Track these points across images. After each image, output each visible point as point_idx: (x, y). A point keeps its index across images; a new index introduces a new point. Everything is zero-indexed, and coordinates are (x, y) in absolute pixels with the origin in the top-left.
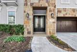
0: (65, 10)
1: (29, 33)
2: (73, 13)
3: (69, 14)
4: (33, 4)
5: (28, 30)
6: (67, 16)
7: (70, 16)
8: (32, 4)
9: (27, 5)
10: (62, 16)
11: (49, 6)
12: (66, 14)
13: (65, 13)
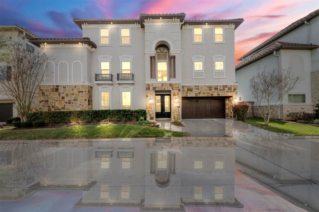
0: (197, 88)
1: (152, 118)
2: (209, 91)
3: (204, 93)
4: (156, 88)
5: (150, 115)
6: (200, 95)
7: (205, 95)
8: (154, 88)
9: (149, 89)
10: (194, 96)
11: (173, 89)
12: (199, 93)
13: (197, 92)
